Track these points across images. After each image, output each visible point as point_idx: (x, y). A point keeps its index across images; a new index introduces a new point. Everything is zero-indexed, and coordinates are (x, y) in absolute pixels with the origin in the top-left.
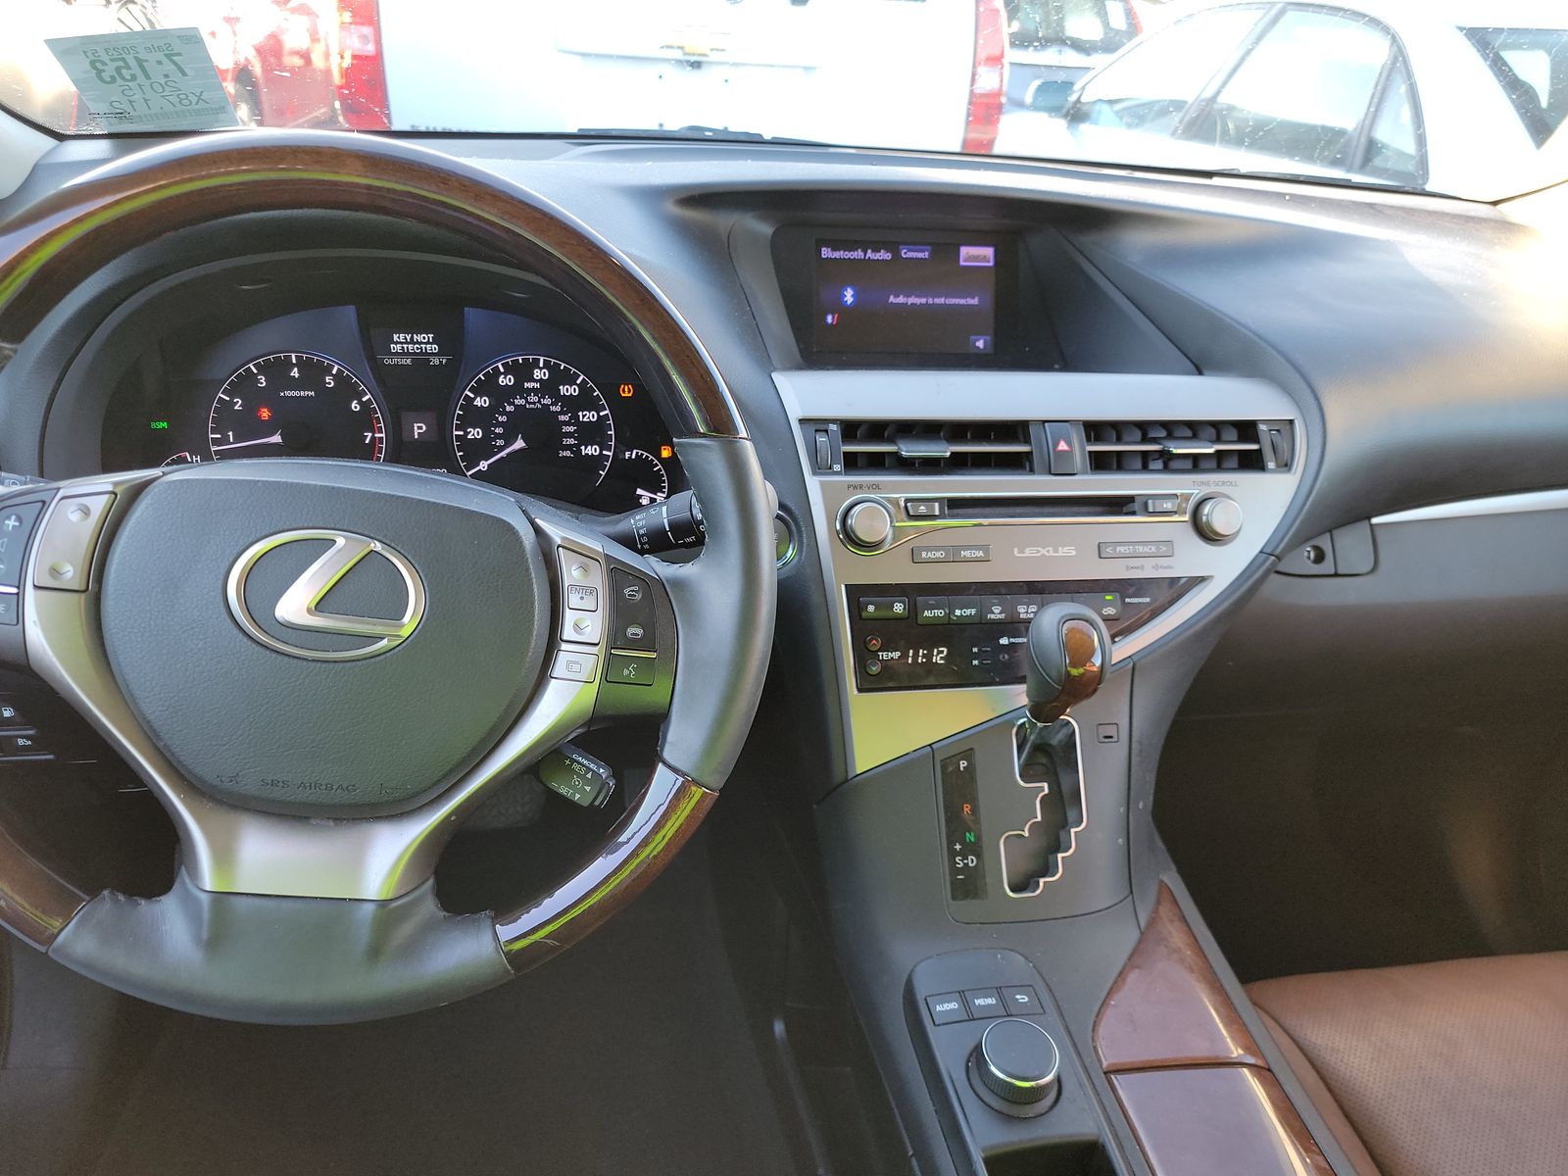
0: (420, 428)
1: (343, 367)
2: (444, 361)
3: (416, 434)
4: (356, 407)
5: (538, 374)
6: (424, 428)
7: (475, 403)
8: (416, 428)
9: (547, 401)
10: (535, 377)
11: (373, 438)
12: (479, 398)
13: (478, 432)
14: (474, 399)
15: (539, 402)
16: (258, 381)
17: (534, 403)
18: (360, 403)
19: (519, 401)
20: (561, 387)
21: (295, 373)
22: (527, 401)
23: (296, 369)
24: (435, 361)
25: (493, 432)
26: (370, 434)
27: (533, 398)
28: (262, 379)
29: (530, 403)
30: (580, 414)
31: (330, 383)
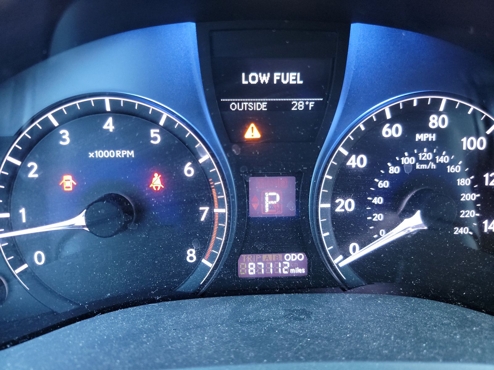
0: (272, 198)
1: (173, 114)
2: (311, 105)
3: (267, 206)
4: (189, 172)
5: (435, 121)
6: (278, 198)
7: (348, 163)
8: (267, 199)
9: (443, 159)
10: (431, 125)
11: (211, 214)
12: (353, 157)
13: (350, 204)
14: (348, 158)
15: (434, 160)
16: (60, 137)
17: (427, 162)
18: (195, 164)
19: (408, 160)
20: (464, 140)
21: (109, 125)
22: (418, 160)
23: (110, 120)
24: (299, 104)
25: (370, 204)
26: (207, 209)
27: (426, 155)
28: (65, 134)
29: (422, 162)
30: (486, 176)
31: (155, 139)
